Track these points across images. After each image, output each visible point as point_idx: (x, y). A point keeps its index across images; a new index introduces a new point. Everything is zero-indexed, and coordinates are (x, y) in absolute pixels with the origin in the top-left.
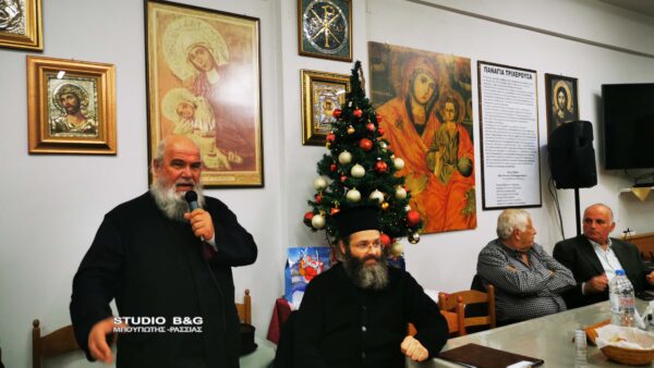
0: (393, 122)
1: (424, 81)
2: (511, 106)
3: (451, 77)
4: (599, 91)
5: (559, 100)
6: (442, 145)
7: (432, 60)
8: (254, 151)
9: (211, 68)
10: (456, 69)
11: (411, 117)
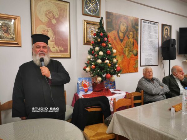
0: (113, 38)
1: (123, 25)
2: (151, 34)
3: (132, 24)
4: (178, 30)
5: (165, 32)
6: (128, 46)
7: (126, 18)
8: (67, 46)
9: (53, 19)
10: (134, 21)
11: (119, 37)
